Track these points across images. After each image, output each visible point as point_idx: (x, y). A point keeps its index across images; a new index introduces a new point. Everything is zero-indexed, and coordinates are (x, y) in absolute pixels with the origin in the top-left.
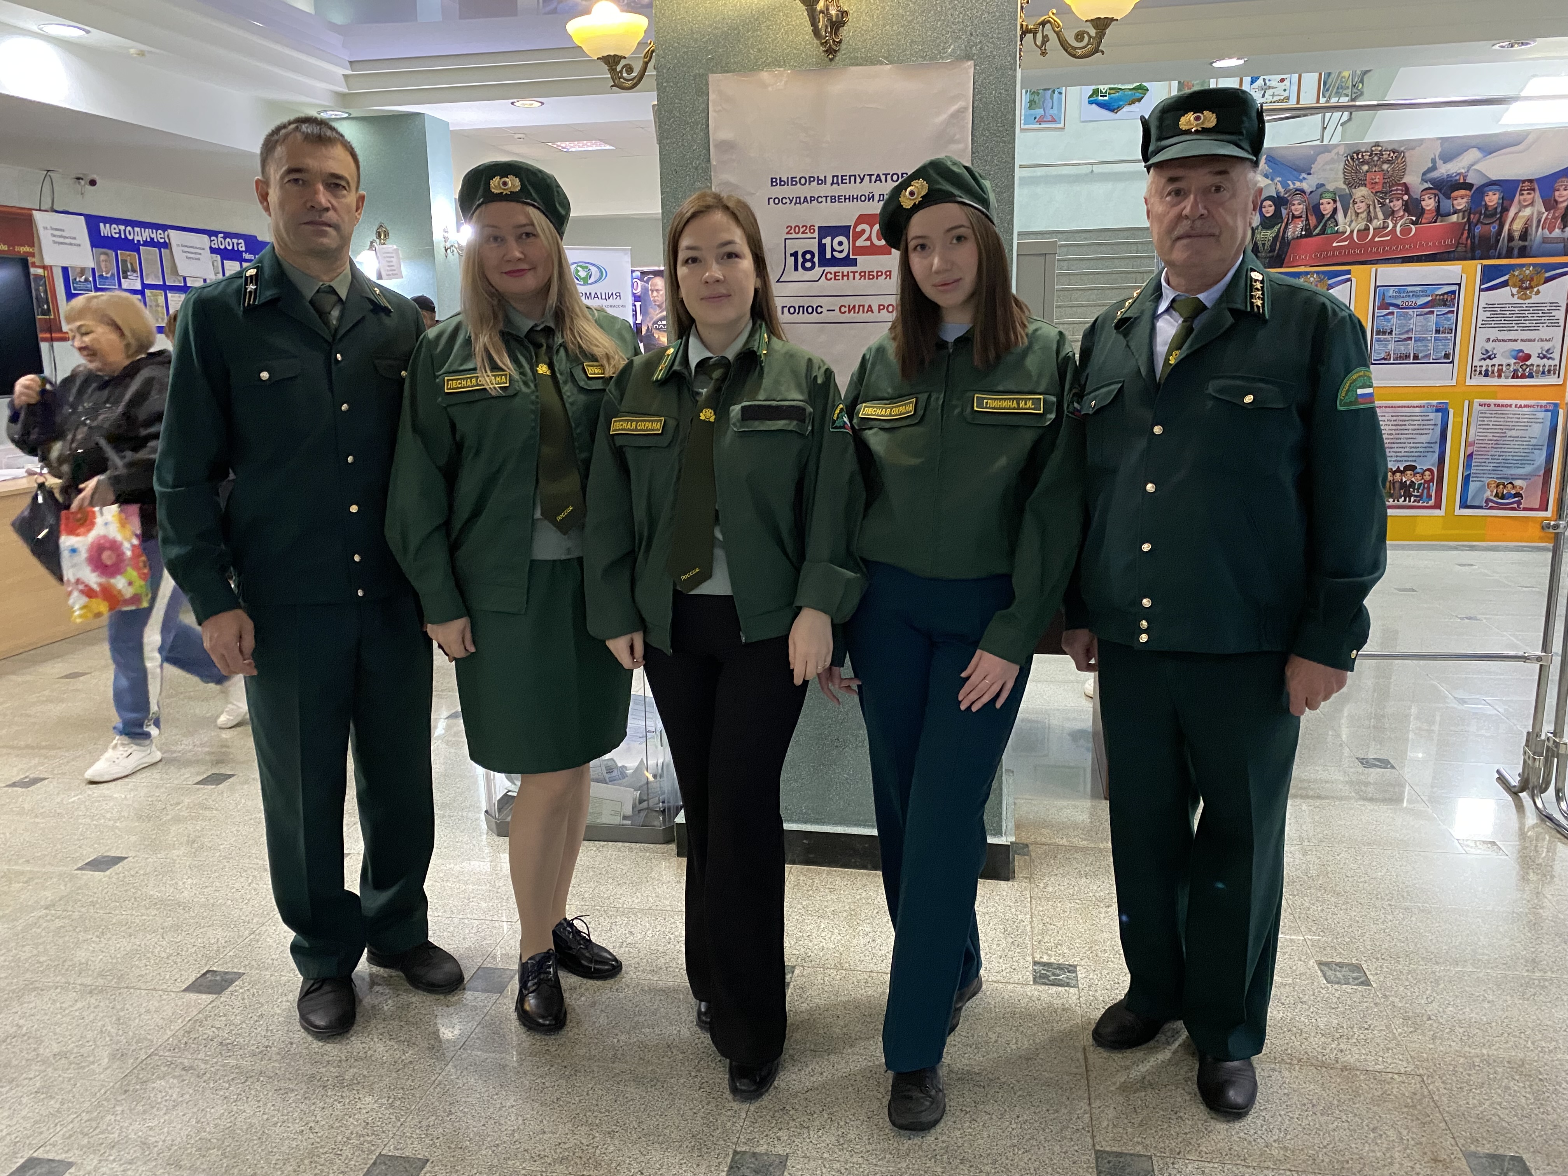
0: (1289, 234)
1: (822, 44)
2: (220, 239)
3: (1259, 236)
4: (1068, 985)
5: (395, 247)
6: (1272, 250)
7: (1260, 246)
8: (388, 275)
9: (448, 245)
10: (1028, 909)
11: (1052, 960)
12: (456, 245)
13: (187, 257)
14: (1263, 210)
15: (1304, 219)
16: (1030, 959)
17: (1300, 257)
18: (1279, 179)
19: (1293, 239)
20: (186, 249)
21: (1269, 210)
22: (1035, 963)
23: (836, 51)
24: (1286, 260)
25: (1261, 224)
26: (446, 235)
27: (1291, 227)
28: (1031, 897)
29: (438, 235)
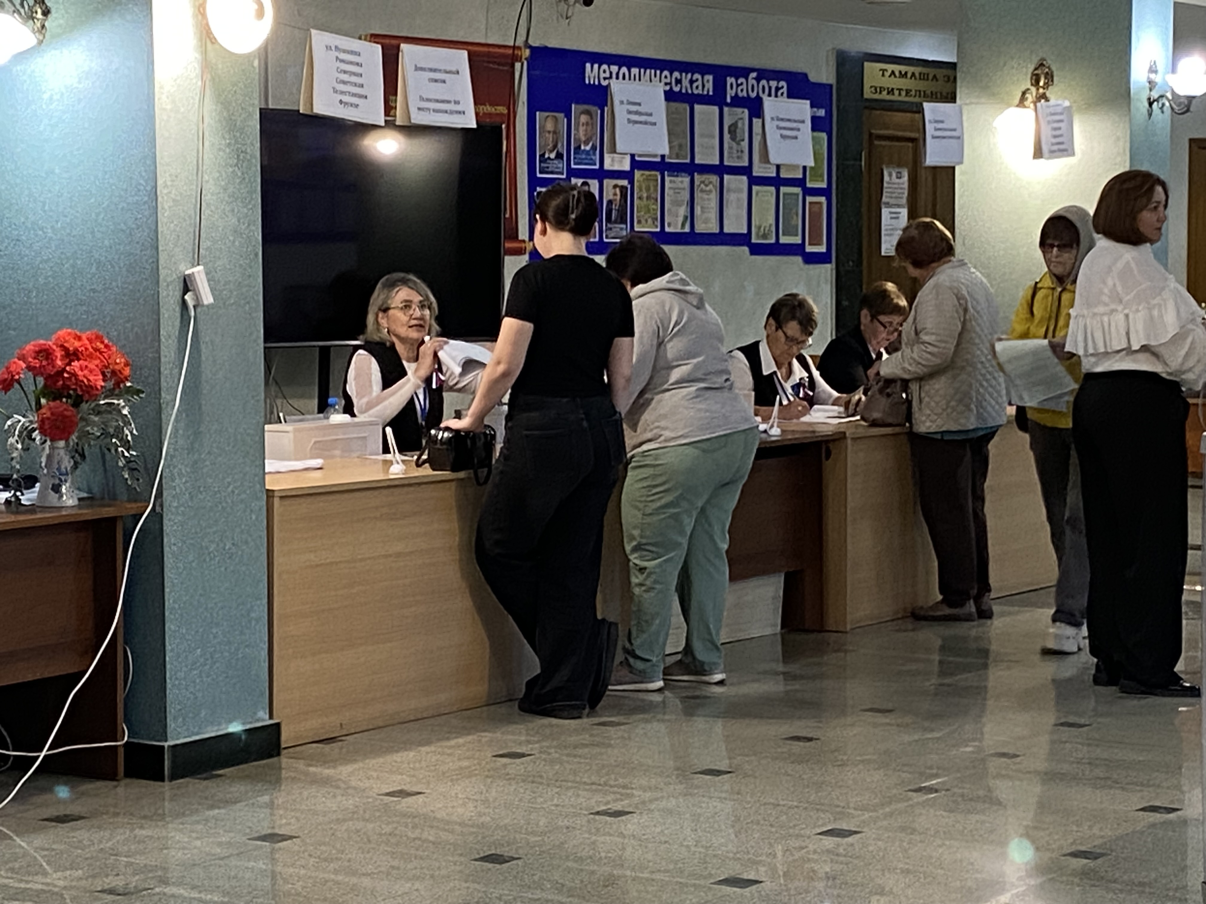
2: (752, 82)
5: (1067, 103)
8: (1052, 152)
9: (1155, 95)
12: (1169, 95)
13: (782, 136)
20: (783, 124)
26: (1153, 76)
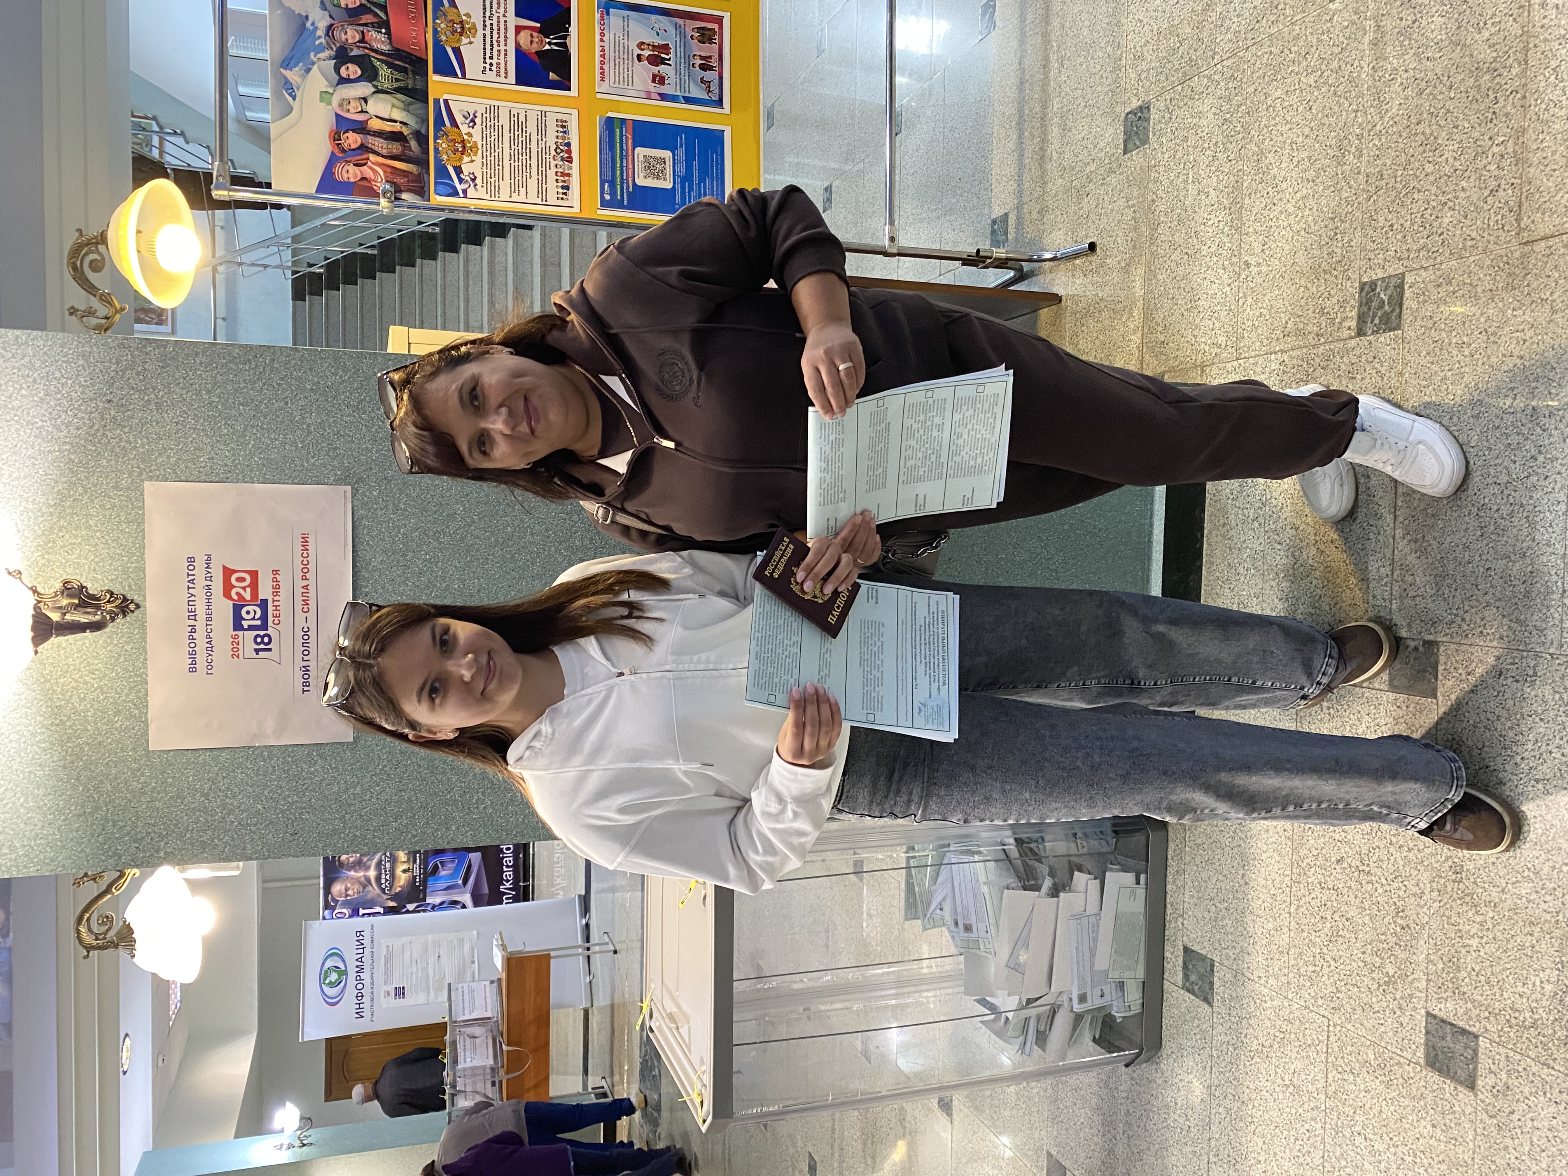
0: (385, 48)
1: (113, 619)
3: (387, 86)
4: (1400, 287)
6: (404, 70)
7: (398, 84)
10: (1261, 360)
11: (1354, 313)
14: (352, 77)
15: (365, 29)
16: (1353, 343)
17: (415, 38)
18: (312, 54)
19: (391, 43)
21: (353, 70)
22: (1360, 333)
23: (125, 599)
24: (419, 55)
25: (370, 82)
27: (376, 45)
28: (1237, 359)
29: (284, 1157)
